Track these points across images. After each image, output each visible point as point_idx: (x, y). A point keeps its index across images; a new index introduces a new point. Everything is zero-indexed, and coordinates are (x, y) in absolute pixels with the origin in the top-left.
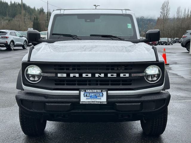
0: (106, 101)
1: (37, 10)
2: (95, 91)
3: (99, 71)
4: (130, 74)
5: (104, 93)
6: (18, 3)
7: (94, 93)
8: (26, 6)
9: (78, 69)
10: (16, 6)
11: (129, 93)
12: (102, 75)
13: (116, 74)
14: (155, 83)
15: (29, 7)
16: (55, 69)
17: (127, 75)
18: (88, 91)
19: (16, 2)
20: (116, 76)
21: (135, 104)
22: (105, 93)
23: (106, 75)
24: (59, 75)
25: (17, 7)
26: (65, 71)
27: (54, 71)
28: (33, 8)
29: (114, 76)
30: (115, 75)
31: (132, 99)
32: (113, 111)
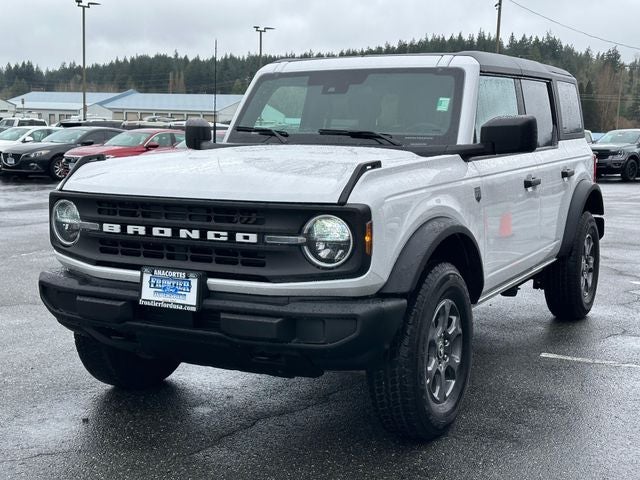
0: (195, 304)
1: (595, 57)
2: (174, 274)
3: (188, 222)
4: (261, 235)
5: (192, 280)
6: (534, 40)
7: (172, 278)
8: (561, 46)
9: (144, 215)
10: (527, 49)
11: (257, 289)
12: (195, 234)
13: (225, 234)
14: (332, 268)
15: (570, 51)
16: (100, 212)
17: (253, 238)
18: (158, 273)
19: (528, 37)
20: (225, 239)
21: (265, 320)
22: (194, 283)
23: (203, 235)
24: (106, 227)
25: (530, 52)
26: (118, 217)
27: (96, 215)
28: (583, 53)
29: (221, 239)
30: (224, 236)
31: (259, 307)
32: (217, 333)
